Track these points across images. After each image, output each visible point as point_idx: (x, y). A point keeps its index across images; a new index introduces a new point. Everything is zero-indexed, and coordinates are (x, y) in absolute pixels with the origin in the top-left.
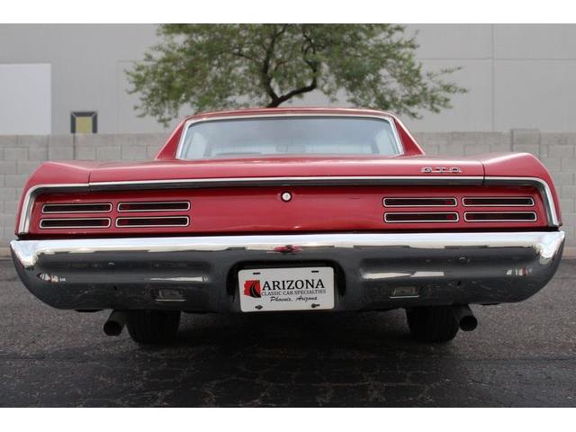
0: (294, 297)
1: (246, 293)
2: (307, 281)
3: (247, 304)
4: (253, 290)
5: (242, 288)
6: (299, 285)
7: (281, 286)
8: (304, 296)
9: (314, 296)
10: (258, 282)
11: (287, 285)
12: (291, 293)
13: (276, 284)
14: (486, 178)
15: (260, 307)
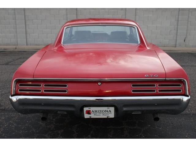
0: (101, 114)
1: (86, 113)
2: (106, 111)
3: (87, 116)
4: (88, 112)
5: (85, 112)
6: (103, 111)
7: (97, 112)
8: (104, 114)
9: (108, 114)
10: (90, 111)
11: (99, 112)
12: (101, 113)
13: (96, 111)
14: (166, 78)
15: (90, 117)
